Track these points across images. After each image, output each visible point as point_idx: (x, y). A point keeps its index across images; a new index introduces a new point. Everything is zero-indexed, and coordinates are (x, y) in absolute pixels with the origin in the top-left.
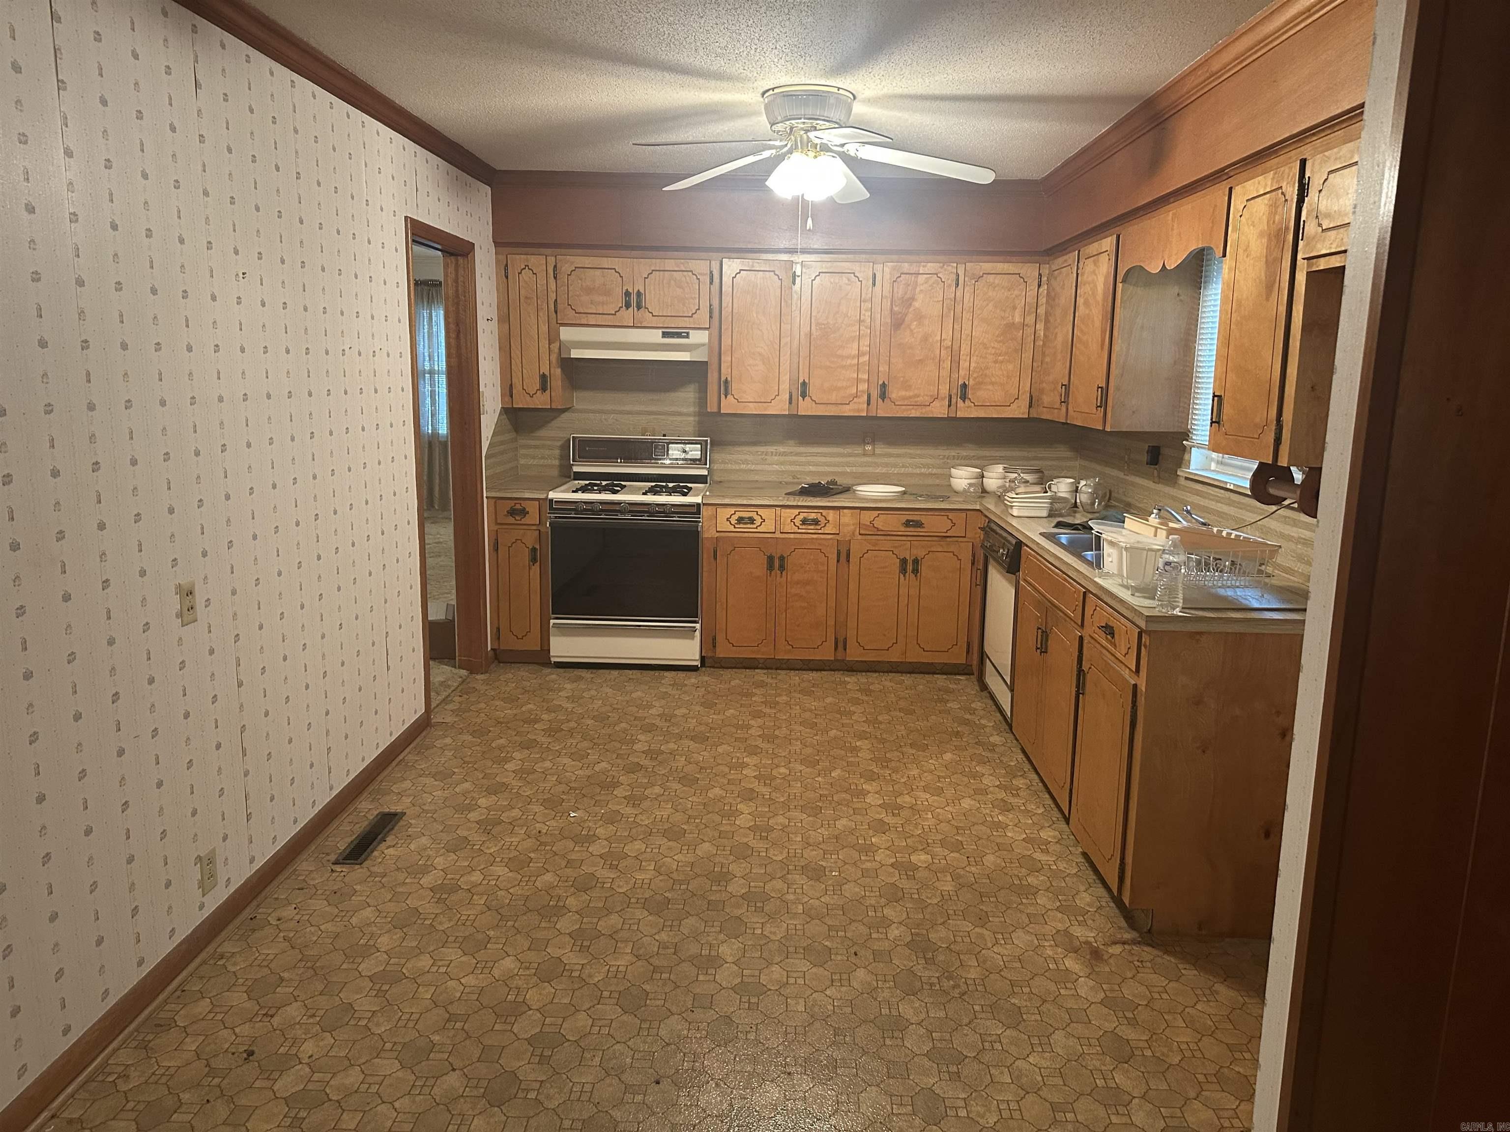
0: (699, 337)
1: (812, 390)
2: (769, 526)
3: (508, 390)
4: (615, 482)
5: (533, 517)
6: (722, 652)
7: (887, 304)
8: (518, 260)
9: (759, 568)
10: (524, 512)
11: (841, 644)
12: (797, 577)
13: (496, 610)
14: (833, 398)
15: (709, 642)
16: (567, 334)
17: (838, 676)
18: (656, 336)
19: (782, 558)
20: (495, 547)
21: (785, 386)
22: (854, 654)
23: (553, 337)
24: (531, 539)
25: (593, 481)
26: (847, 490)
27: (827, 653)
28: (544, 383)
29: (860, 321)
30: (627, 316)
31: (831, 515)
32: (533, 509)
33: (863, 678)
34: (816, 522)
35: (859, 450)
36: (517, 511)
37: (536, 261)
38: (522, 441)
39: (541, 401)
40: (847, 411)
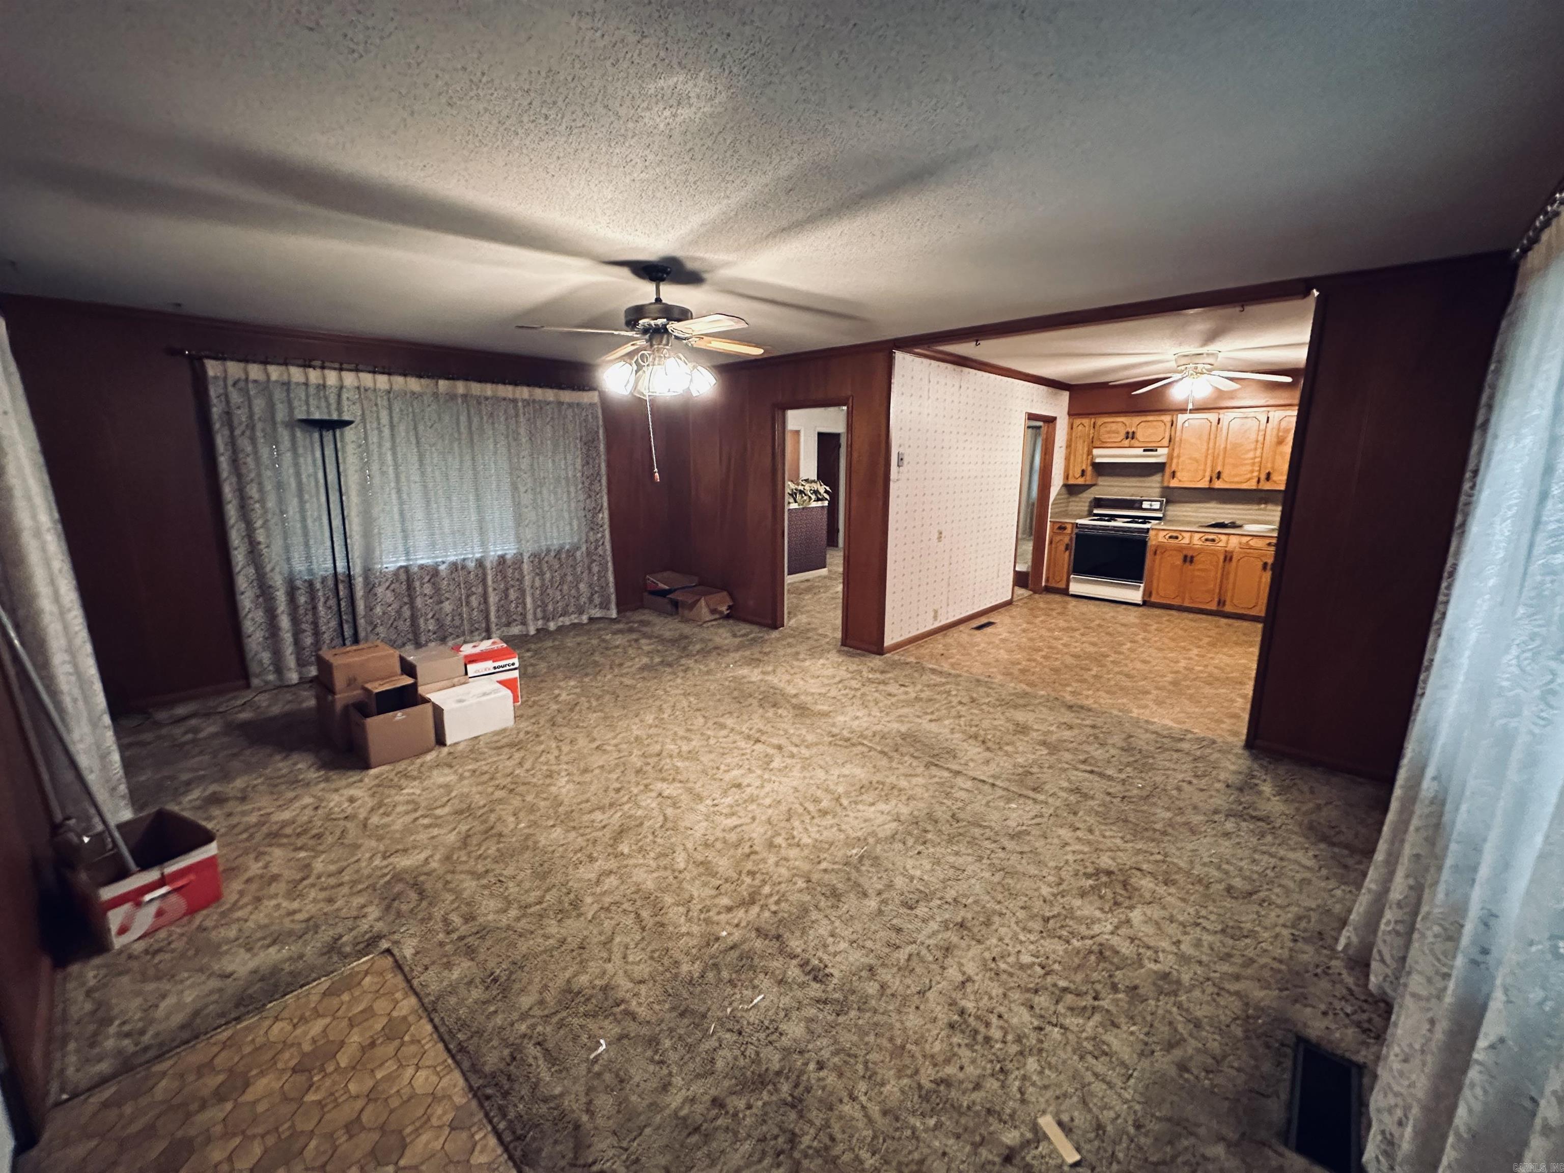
0: (1163, 451)
1: (1223, 476)
2: (1186, 541)
3: (1067, 477)
4: (1112, 518)
5: (1068, 531)
6: (1154, 599)
7: (1275, 432)
8: (1078, 421)
9: (1179, 562)
10: (1065, 528)
11: (1221, 603)
12: (1200, 566)
13: (1048, 570)
14: (1236, 479)
15: (1148, 593)
16: (1096, 452)
17: (1217, 618)
18: (1140, 451)
19: (1192, 557)
20: (1051, 543)
21: (1208, 474)
22: (1228, 608)
23: (1090, 453)
24: (1066, 540)
25: (1101, 517)
26: (1240, 526)
27: (1213, 606)
28: (1083, 473)
29: (1257, 441)
30: (1126, 442)
31: (1223, 538)
32: (1069, 527)
33: (1230, 621)
34: (1213, 540)
35: (1256, 507)
36: (1062, 528)
37: (1086, 421)
38: (1073, 499)
39: (1081, 481)
40: (1244, 486)
